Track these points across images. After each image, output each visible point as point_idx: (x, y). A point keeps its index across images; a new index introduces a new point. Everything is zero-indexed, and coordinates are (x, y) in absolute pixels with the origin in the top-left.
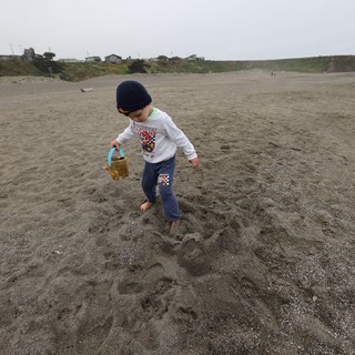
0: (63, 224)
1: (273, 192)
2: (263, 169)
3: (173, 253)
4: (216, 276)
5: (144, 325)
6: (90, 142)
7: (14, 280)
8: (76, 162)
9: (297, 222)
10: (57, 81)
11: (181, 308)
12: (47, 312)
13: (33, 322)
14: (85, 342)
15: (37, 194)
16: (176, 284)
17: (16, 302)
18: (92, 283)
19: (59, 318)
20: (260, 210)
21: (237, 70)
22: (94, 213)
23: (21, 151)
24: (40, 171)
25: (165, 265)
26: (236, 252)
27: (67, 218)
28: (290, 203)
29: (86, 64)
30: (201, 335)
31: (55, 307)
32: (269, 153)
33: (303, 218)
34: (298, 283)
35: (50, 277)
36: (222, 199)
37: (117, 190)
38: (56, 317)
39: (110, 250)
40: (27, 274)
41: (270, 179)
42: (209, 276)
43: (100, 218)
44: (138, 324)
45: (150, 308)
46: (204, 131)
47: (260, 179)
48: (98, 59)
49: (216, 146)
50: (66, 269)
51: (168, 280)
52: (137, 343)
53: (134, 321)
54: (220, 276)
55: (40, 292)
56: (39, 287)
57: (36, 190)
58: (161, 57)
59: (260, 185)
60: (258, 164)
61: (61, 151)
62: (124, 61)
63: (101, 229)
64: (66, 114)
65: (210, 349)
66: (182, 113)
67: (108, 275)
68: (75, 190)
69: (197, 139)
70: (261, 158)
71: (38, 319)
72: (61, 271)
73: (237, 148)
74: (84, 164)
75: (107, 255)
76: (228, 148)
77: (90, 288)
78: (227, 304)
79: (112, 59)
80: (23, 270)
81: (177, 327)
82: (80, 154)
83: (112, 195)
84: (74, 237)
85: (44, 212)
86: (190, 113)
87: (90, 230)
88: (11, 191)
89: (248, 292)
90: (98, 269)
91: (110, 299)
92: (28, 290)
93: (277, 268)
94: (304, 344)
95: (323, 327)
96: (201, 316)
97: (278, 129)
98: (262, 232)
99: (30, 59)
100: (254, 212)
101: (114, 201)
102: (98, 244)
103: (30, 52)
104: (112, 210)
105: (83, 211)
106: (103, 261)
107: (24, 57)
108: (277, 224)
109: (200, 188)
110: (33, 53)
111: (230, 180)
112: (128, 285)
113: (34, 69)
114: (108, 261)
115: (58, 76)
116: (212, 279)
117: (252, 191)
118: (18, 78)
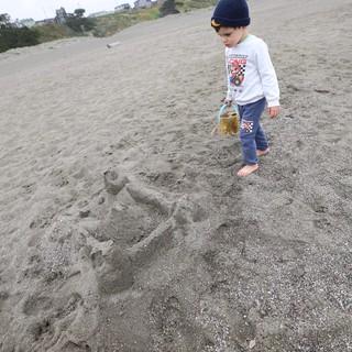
4: (136, 294)
10: (90, 39)
11: (70, 342)
16: (83, 303)
25: (83, 275)
27: (18, 210)
37: (83, 170)
39: (38, 251)
42: (126, 294)
43: (49, 209)
48: (127, 6)
54: (140, 295)
57: (9, 175)
63: (43, 223)
64: (78, 78)
68: (44, 172)
78: (135, 337)
83: (75, 177)
84: (14, 234)
87: (32, 225)
98: (224, 225)
99: (63, 20)
100: (228, 193)
101: (76, 184)
102: (30, 245)
103: (61, 13)
104: (67, 196)
105: (36, 200)
106: (25, 266)
107: (57, 19)
108: (246, 214)
109: (171, 161)
110: (65, 13)
111: (214, 146)
112: (39, 299)
113: (68, 30)
114: (30, 267)
115: (90, 33)
116: (130, 298)
117: (236, 162)
118: (54, 43)
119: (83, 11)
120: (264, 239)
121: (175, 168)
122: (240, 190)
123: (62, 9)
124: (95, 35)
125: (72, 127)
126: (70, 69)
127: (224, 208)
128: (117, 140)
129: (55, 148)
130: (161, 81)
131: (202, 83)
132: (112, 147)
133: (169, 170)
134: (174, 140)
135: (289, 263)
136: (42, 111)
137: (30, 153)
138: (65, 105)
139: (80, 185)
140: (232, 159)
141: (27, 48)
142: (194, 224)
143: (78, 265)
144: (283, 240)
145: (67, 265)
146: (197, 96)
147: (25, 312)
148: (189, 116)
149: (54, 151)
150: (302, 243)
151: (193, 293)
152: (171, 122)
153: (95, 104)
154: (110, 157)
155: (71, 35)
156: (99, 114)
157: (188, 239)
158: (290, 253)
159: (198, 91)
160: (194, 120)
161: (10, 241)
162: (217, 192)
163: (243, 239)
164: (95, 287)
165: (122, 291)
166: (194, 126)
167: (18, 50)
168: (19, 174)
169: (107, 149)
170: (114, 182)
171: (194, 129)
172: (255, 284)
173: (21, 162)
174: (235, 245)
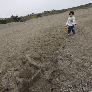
2: (63, 44)
10: (19, 22)
37: (16, 57)
41: (64, 48)
98: (54, 71)
100: (55, 62)
101: (14, 61)
107: (11, 18)
108: (60, 68)
111: (51, 49)
113: (14, 20)
117: (56, 53)
118: (10, 23)
119: (18, 16)
120: (65, 75)
121: (41, 56)
122: (58, 61)
123: (13, 16)
124: (21, 21)
125: (13, 45)
127: (54, 66)
128: (25, 49)
129: (8, 51)
130: (37, 33)
131: (47, 33)
132: (24, 50)
133: (39, 56)
134: (40, 48)
135: (72, 81)
137: (1, 53)
138: (12, 39)
139: (15, 61)
140: (55, 53)
142: (46, 72)
144: (70, 75)
146: (46, 37)
148: (44, 42)
149: (8, 52)
150: (75, 75)
152: (39, 43)
154: (23, 53)
155: (15, 22)
156: (21, 42)
157: (44, 76)
158: (71, 78)
159: (46, 35)
160: (45, 43)
162: (52, 62)
163: (59, 75)
166: (46, 44)
169: (23, 51)
170: (24, 61)
171: (45, 45)
172: (63, 89)
174: (57, 77)
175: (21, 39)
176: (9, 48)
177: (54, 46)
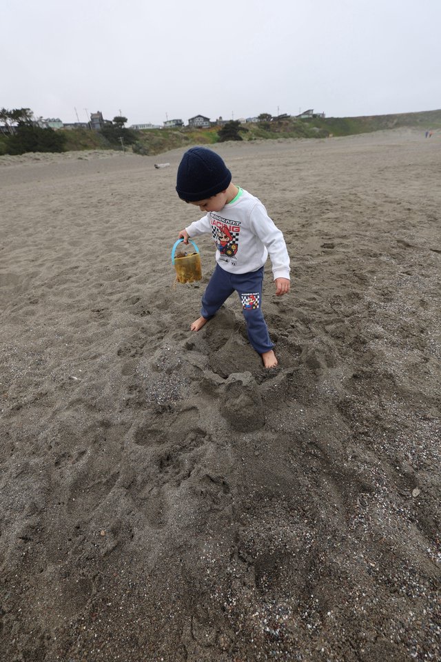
0: (90, 341)
1: (387, 317)
2: (379, 280)
3: (216, 396)
4: (271, 436)
5: (155, 491)
6: (148, 234)
7: (19, 408)
8: (126, 260)
9: (415, 366)
10: (129, 155)
11: (208, 476)
12: (46, 453)
13: (27, 464)
14: (80, 500)
15: (70, 301)
16: (210, 439)
17: (14, 435)
18: (106, 424)
19: (57, 463)
20: (359, 342)
21: (372, 130)
22: (130, 329)
23: (66, 245)
24: (81, 272)
25: (202, 411)
26: (308, 404)
27: (96, 335)
28: (411, 336)
29: (164, 131)
30: (228, 517)
31: (54, 450)
32: (394, 256)
33: (427, 360)
34: (395, 463)
35: (59, 410)
36: (306, 322)
37: (167, 301)
38: (53, 462)
39: (137, 382)
40: (34, 402)
41: (386, 296)
42: (260, 434)
43: (136, 337)
44: (148, 488)
45: (170, 469)
46: (303, 221)
47: (370, 295)
48: (179, 123)
49: (315, 243)
50: (79, 401)
51: (201, 432)
52: (140, 515)
53: (144, 482)
54: (275, 437)
55: (43, 427)
56: (43, 421)
57: (71, 296)
58: (263, 117)
59: (370, 304)
60: (373, 272)
61: (110, 247)
62: (214, 125)
63: (133, 352)
64: (129, 198)
65: (237, 540)
66: (277, 195)
67: (127, 416)
68: (115, 297)
69: (290, 232)
70: (379, 263)
71: (34, 461)
72: (72, 404)
73: (347, 246)
74: (134, 264)
75: (131, 389)
76: (332, 246)
77: (101, 429)
78: (278, 479)
79: (199, 122)
80: (30, 397)
81: (196, 502)
82: (132, 250)
83: (158, 307)
84: (98, 360)
85: (72, 324)
86: (288, 195)
87: (119, 353)
88: (43, 295)
89: (315, 464)
90: (117, 405)
91: (122, 448)
92: (31, 422)
93: (366, 434)
94: (381, 562)
95: (419, 539)
96: (235, 491)
97: (416, 218)
98: (355, 376)
99: (98, 126)
100: (350, 345)
102: (124, 373)
103: (97, 118)
104: (154, 327)
105: (117, 326)
106: (125, 395)
107: (90, 125)
108: (380, 367)
109: (277, 303)
110: (101, 119)
111: (325, 294)
112: (150, 432)
113: (103, 140)
114: (132, 396)
115: (130, 148)
116: (263, 439)
117: (353, 313)
118: (84, 153)
119: (124, 120)
120: (402, 395)
121: (283, 311)
122: (364, 343)
123: (100, 114)
124: (136, 151)
125: (139, 252)
126: (113, 186)
133: (276, 312)
136: (92, 229)
137: (91, 274)
141: (50, 154)
142: (328, 370)
143: (192, 401)
145: (176, 398)
147: (137, 443)
149: (121, 274)
151: (336, 440)
153: (161, 231)
155: (105, 147)
161: (96, 367)
164: (223, 423)
165: (252, 431)
167: (38, 155)
168: (83, 296)
172: (405, 437)
173: (81, 283)
175: (168, 229)
176: (124, 261)
177: (339, 283)
